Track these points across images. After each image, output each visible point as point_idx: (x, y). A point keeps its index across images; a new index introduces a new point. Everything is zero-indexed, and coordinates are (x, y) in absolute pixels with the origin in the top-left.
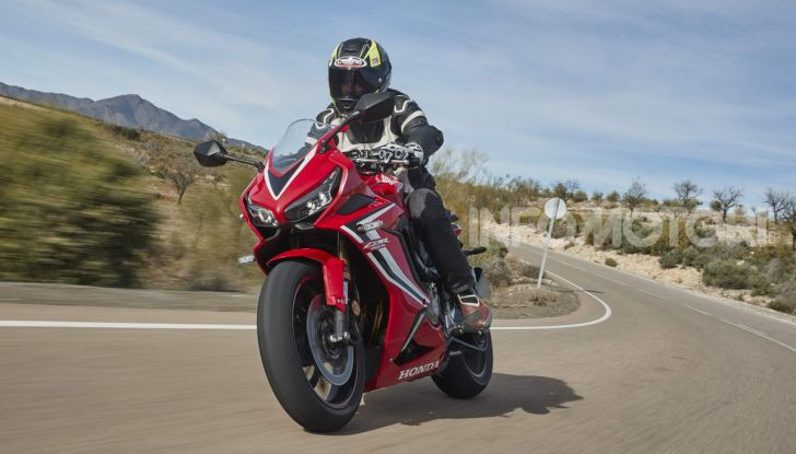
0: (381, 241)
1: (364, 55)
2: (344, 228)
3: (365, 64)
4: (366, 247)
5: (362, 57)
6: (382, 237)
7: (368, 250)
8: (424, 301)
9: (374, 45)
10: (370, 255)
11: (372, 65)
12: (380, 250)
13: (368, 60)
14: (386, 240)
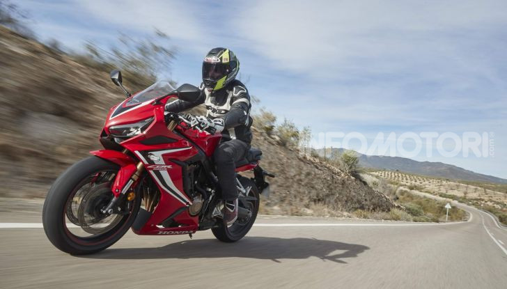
0: (165, 166)
1: (219, 55)
2: (137, 152)
3: (219, 61)
4: (150, 167)
6: (167, 164)
7: (151, 169)
8: (188, 203)
9: (227, 51)
10: (152, 172)
11: (223, 62)
12: (161, 172)
13: (221, 59)
14: (169, 167)
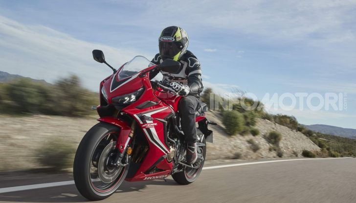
0: (153, 124)
1: (174, 35)
2: (135, 116)
3: (174, 40)
4: (144, 126)
5: (173, 37)
6: (154, 123)
7: (144, 127)
8: (166, 152)
10: (145, 130)
11: (177, 40)
12: (150, 128)
13: (175, 38)
14: (156, 124)
